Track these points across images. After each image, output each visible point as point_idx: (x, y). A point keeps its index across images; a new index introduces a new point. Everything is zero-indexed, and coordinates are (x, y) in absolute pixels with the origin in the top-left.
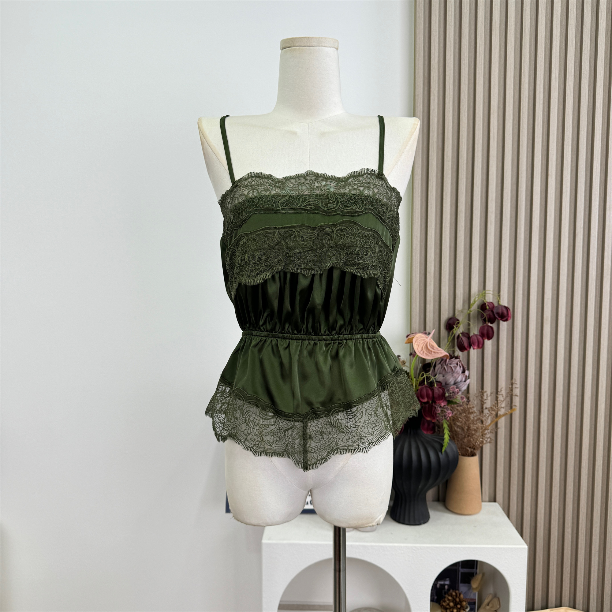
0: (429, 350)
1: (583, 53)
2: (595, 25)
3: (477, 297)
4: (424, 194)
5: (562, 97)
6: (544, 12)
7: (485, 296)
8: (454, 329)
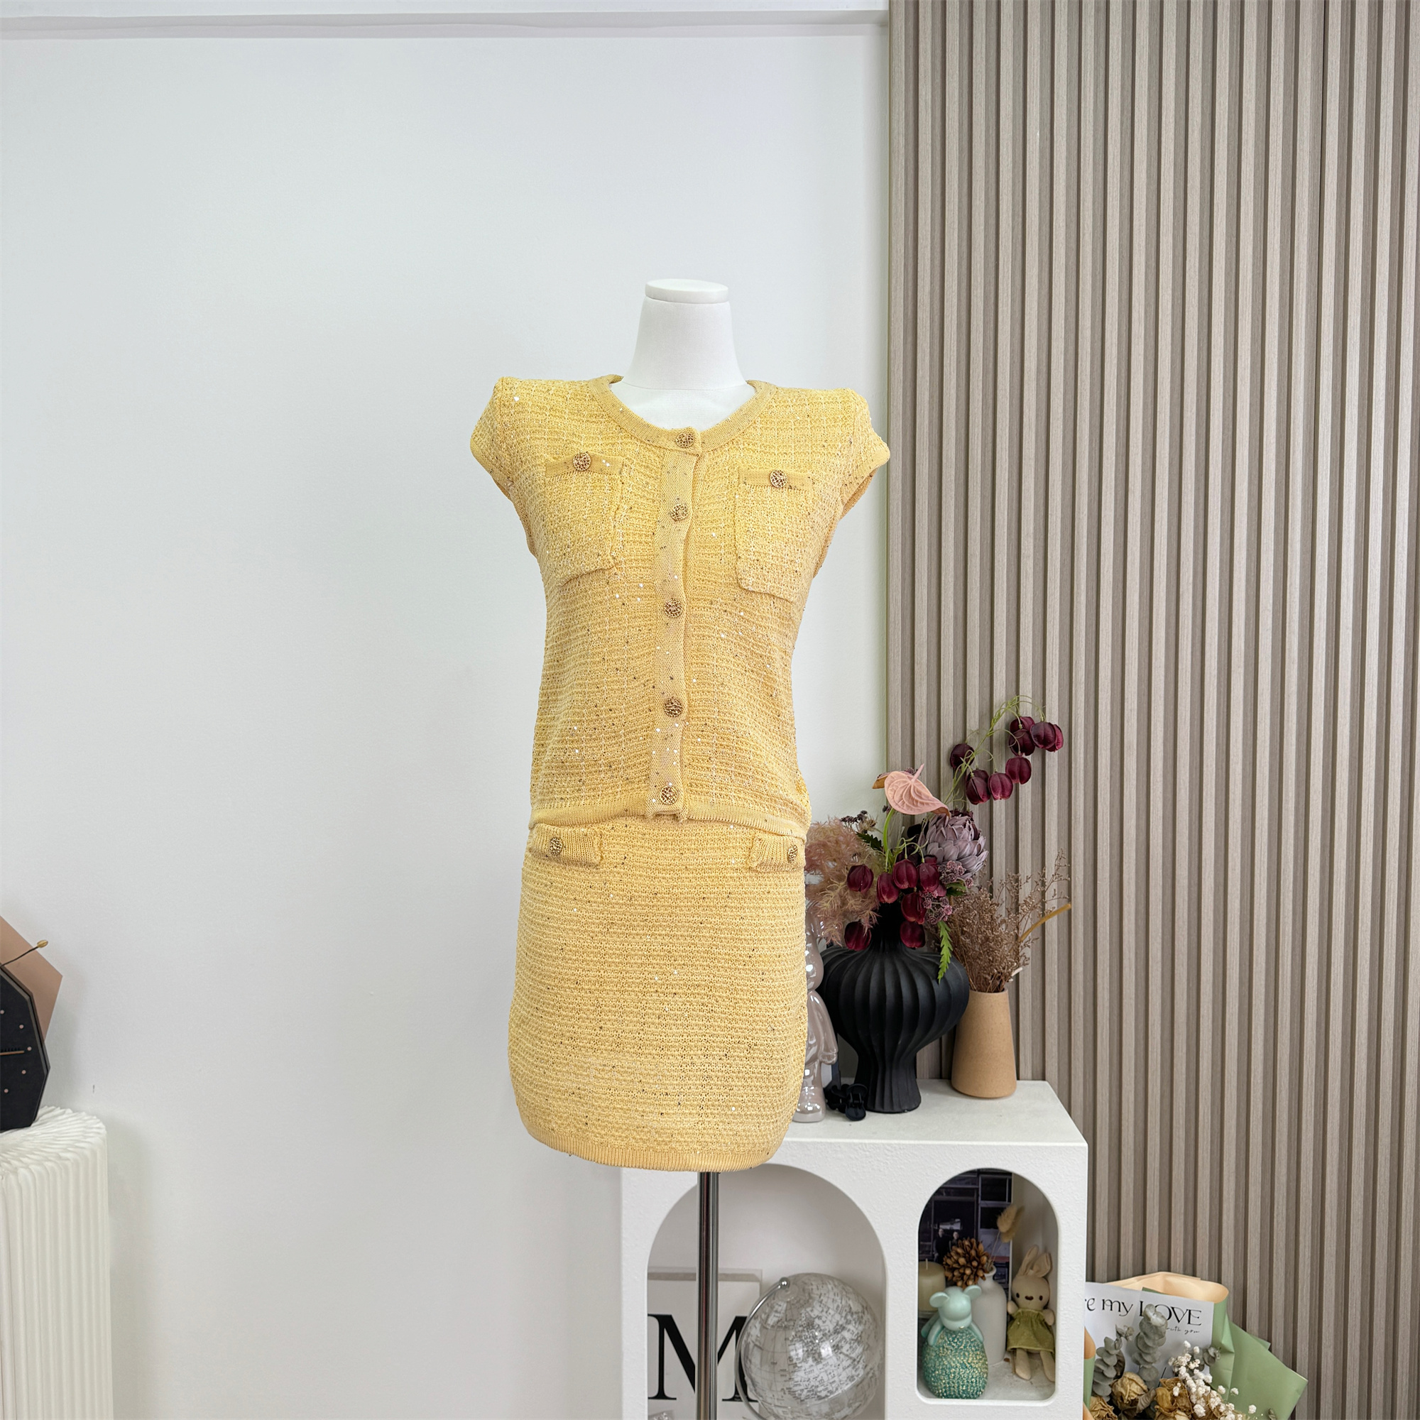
0: (913, 799)
1: (1187, 275)
2: (1208, 226)
3: (1004, 706)
4: (908, 525)
5: (1153, 351)
6: (1117, 203)
7: (1018, 704)
8: (963, 765)
